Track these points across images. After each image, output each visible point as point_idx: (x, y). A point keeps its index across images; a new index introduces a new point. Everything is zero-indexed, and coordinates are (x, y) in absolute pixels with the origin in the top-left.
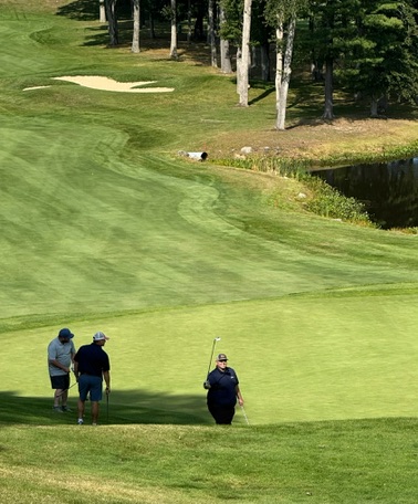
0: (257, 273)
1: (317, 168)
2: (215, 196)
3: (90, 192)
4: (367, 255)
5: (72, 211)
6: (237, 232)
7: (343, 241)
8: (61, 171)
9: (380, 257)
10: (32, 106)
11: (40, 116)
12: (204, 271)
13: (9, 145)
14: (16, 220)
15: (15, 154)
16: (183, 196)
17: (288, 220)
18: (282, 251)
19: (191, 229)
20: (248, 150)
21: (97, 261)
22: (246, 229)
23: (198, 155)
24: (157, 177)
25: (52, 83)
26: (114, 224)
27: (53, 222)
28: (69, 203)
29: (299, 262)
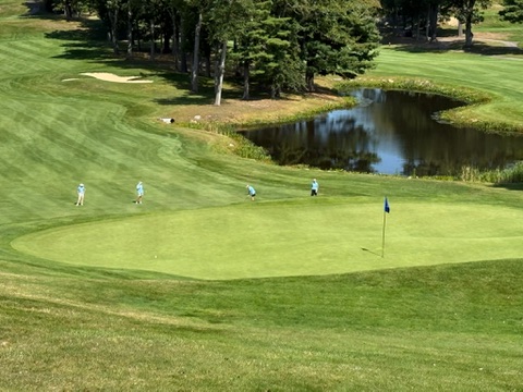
0: (206, 190)
1: (240, 129)
2: (179, 145)
3: (104, 143)
4: (271, 181)
5: (94, 153)
6: (193, 167)
7: (256, 172)
8: (86, 130)
9: (278, 182)
10: (68, 91)
11: (73, 96)
12: (174, 190)
13: (55, 114)
14: (61, 159)
15: (58, 119)
16: (160, 145)
17: (224, 160)
18: (221, 178)
19: (166, 165)
20: (198, 117)
21: (110, 184)
22: (199, 165)
23: (168, 121)
24: (144, 134)
25: (80, 77)
26: (119, 162)
27: (82, 160)
28: (92, 149)
29: (231, 185)
